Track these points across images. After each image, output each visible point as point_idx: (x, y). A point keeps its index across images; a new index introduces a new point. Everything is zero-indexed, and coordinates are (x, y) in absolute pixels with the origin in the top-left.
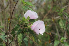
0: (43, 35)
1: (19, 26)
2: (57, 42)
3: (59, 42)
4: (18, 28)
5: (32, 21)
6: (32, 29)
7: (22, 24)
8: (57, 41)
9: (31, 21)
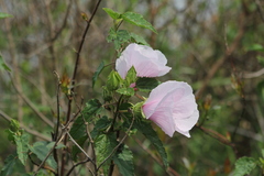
0: (189, 136)
1: (99, 105)
2: (247, 164)
3: (253, 165)
4: (94, 113)
5: (147, 83)
6: (146, 115)
7: (108, 99)
8: (248, 160)
9: (143, 86)
